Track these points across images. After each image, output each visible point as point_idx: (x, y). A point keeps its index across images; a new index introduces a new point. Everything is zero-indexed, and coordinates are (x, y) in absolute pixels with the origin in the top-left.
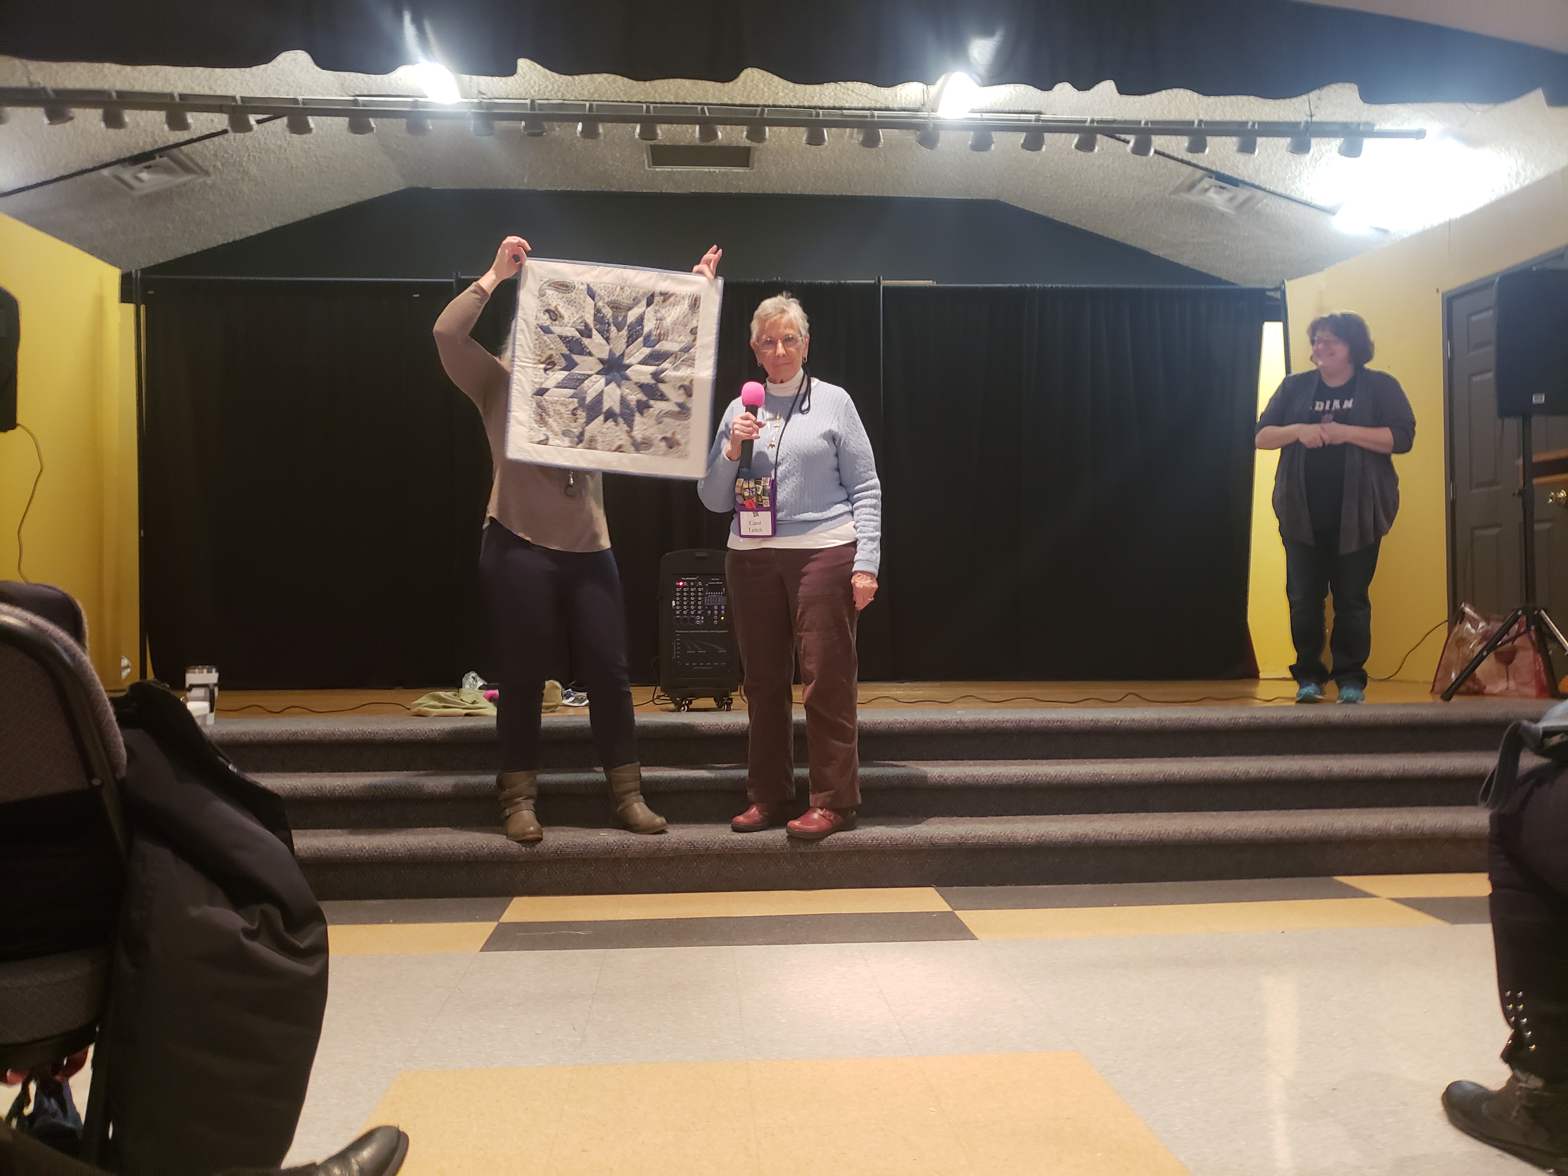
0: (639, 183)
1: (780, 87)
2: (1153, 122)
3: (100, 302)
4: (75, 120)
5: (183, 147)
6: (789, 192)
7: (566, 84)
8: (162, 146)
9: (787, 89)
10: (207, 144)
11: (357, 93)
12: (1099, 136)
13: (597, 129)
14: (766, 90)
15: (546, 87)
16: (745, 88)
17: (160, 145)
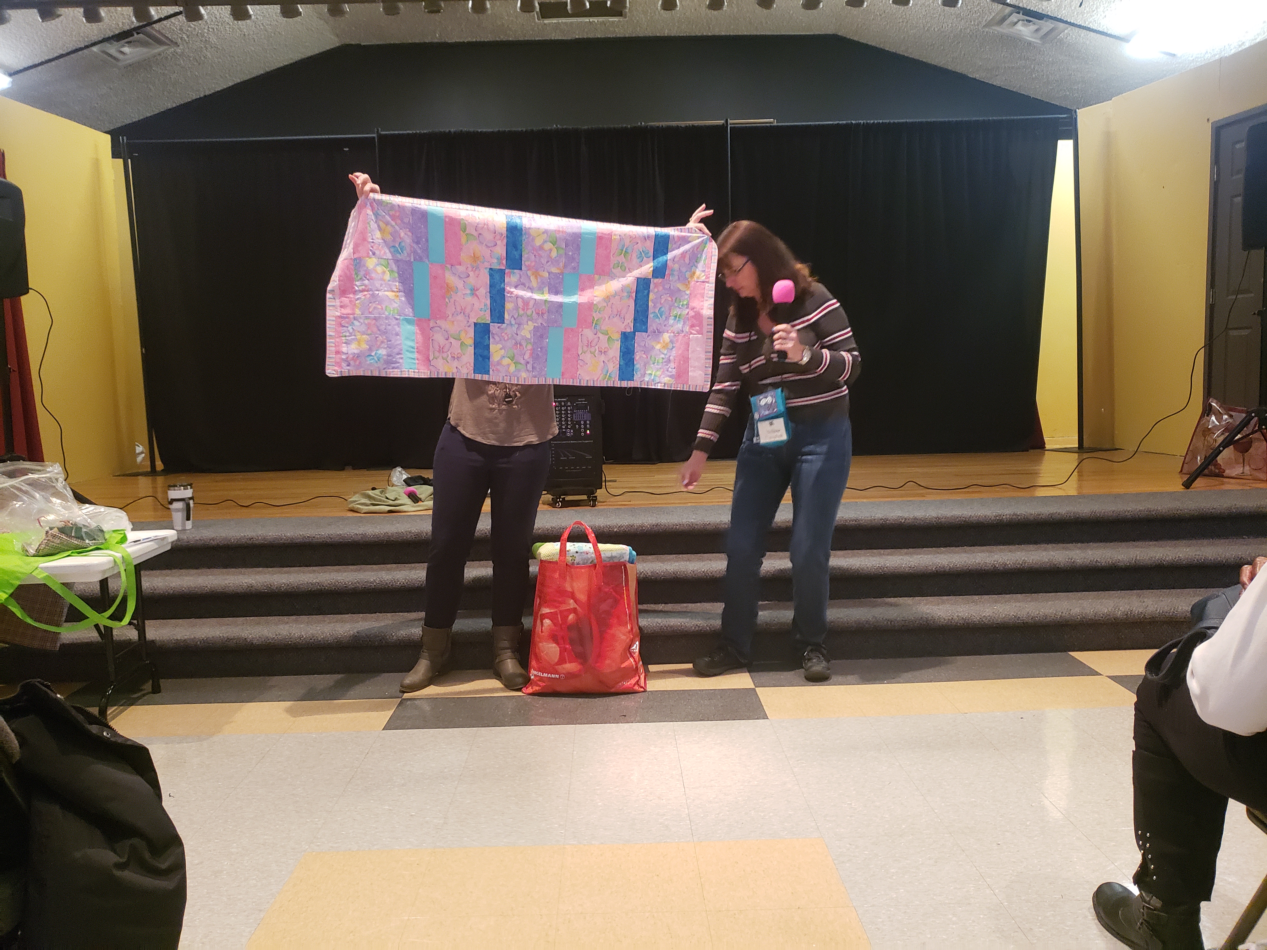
0: (531, 32)
3: (96, 164)
4: (62, 17)
5: (154, 25)
6: (658, 35)
8: (138, 25)
10: (174, 21)
13: (485, 4)
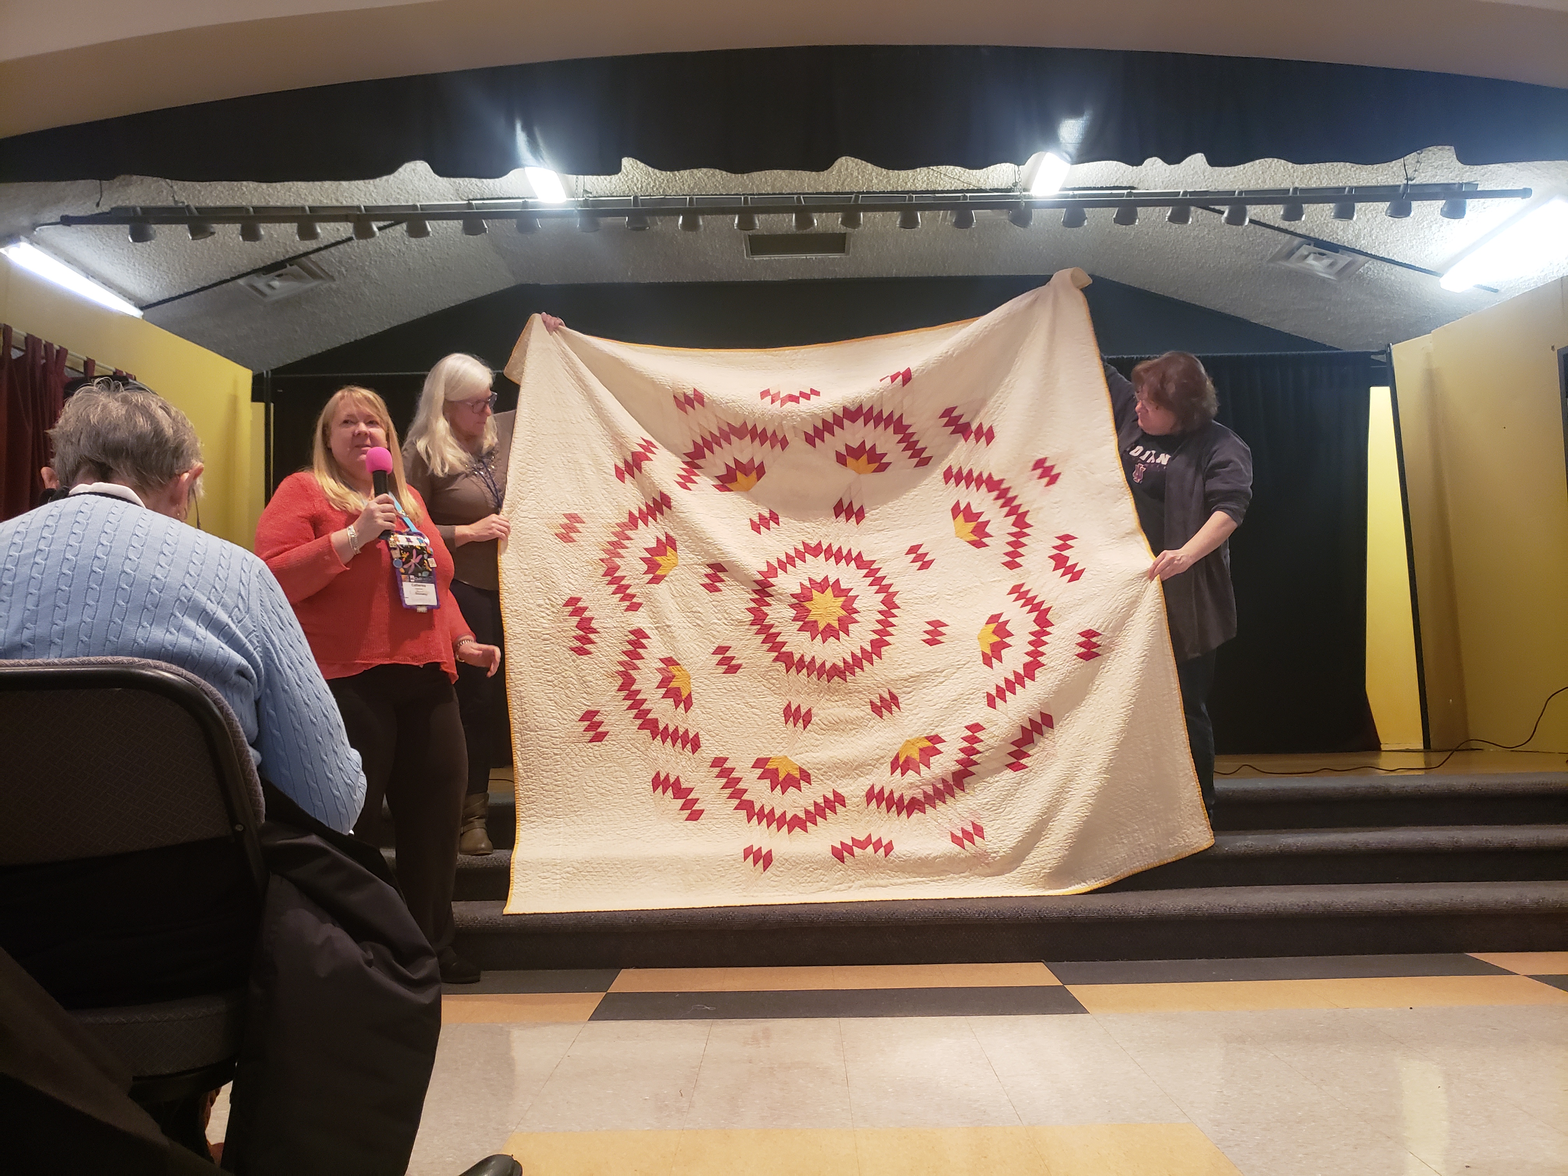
0: (738, 271)
1: (874, 174)
2: (1247, 192)
3: (234, 401)
4: (216, 235)
5: (311, 256)
6: (885, 276)
7: (667, 181)
8: (293, 255)
9: (881, 176)
10: (333, 251)
11: (471, 197)
12: (1193, 208)
13: (697, 222)
14: (860, 177)
15: (649, 184)
16: (839, 176)
17: (291, 254)
